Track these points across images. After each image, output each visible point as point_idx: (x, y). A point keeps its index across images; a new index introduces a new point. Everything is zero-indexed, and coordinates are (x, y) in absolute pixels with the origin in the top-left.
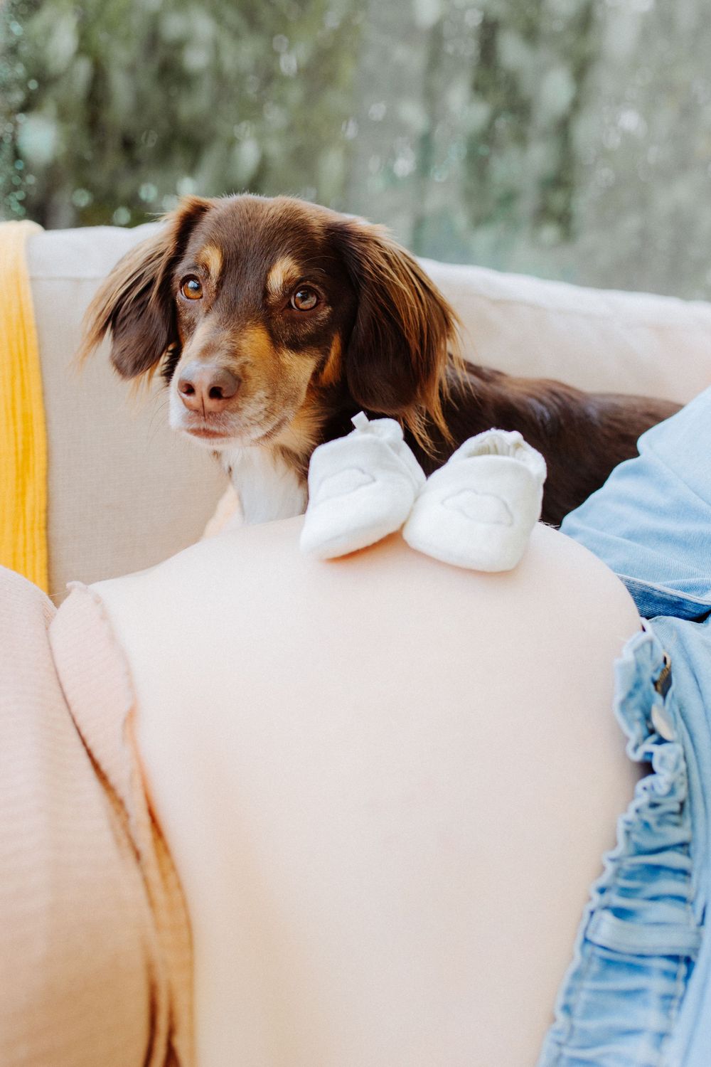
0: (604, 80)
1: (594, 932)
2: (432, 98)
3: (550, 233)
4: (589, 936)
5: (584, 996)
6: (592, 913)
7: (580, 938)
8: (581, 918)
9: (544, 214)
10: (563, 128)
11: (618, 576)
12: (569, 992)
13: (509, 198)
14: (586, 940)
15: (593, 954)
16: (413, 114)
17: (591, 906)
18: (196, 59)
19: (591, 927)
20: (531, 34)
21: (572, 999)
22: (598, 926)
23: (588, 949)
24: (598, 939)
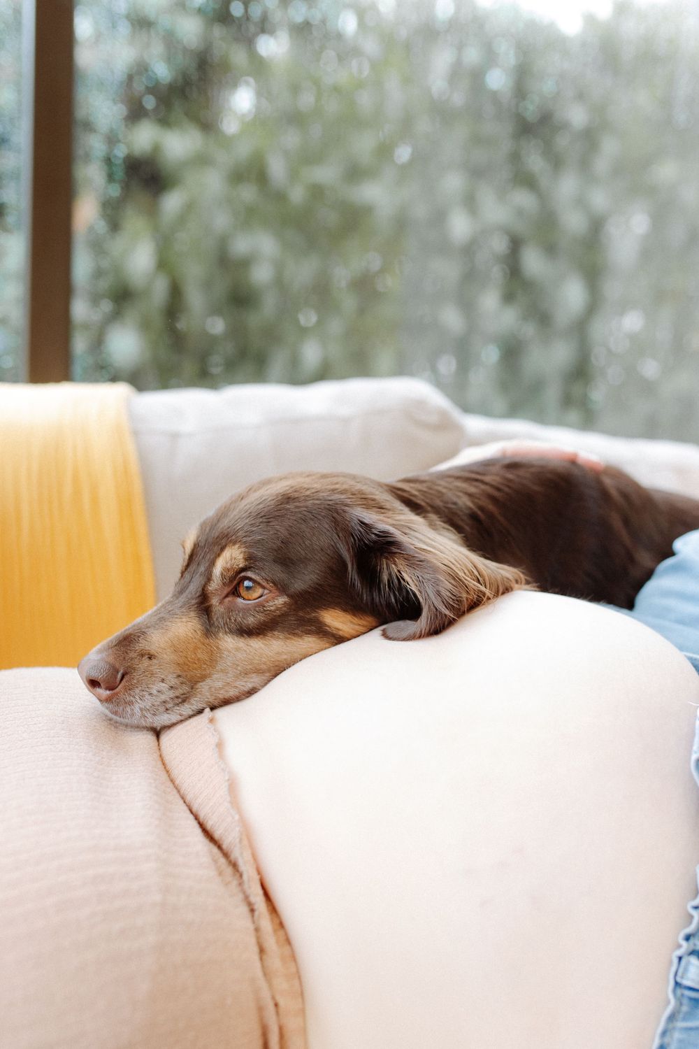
0: (613, 289)
1: (682, 977)
2: (467, 306)
3: (574, 415)
4: (679, 980)
5: (677, 1035)
6: (680, 958)
7: (672, 983)
8: (671, 963)
9: (568, 401)
10: (581, 328)
11: (686, 656)
12: (664, 1033)
13: (536, 387)
14: (677, 984)
15: (682, 995)
16: (452, 318)
17: (679, 952)
18: (261, 274)
19: (680, 974)
20: (551, 249)
21: (666, 1040)
22: (686, 970)
23: (679, 991)
24: (686, 982)
